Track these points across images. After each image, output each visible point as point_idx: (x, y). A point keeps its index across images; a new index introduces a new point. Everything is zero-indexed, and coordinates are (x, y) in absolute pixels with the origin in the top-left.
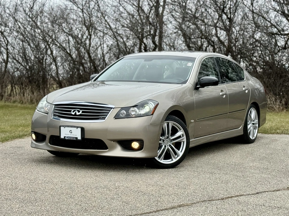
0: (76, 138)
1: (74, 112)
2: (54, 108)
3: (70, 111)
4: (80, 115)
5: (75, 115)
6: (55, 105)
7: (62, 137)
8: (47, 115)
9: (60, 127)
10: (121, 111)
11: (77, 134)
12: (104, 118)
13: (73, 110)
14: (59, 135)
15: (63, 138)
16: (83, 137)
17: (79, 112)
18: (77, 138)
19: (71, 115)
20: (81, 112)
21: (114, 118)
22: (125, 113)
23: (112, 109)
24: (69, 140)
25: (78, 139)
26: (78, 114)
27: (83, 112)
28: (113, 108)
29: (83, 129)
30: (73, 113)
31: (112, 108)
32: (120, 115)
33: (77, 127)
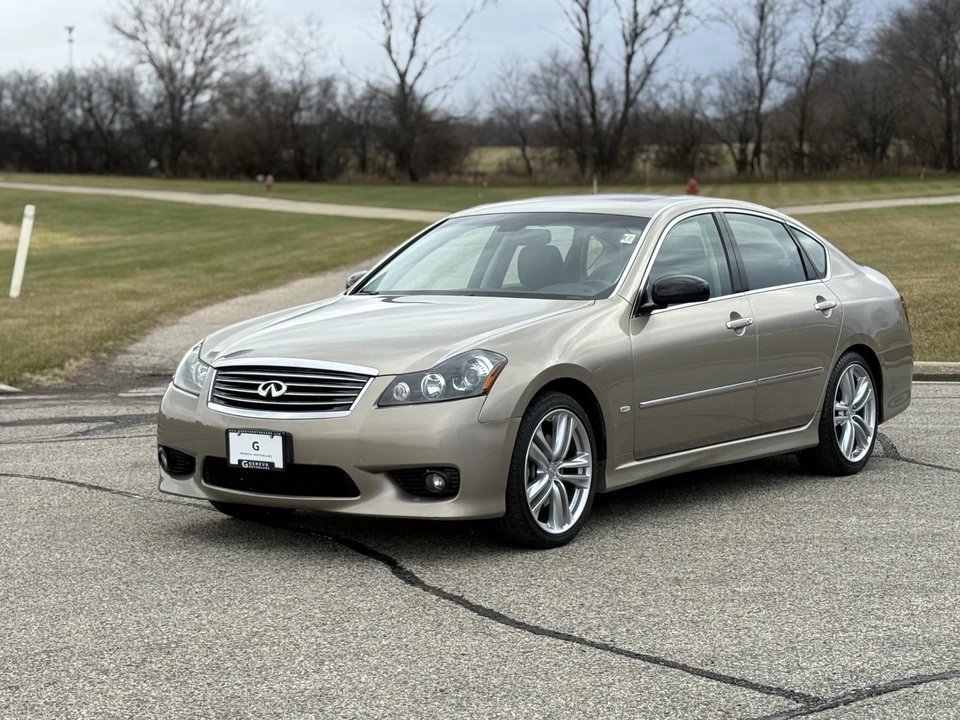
0: (269, 463)
1: (264, 388)
2: (216, 378)
3: (256, 387)
4: (282, 398)
5: (269, 397)
6: (219, 369)
7: (234, 461)
8: (196, 397)
9: (227, 432)
10: (397, 384)
11: (271, 453)
12: (347, 407)
13: (263, 383)
14: (224, 456)
15: (237, 463)
16: (288, 461)
17: (279, 388)
18: (271, 464)
19: (258, 397)
20: (284, 388)
21: (376, 406)
22: (408, 389)
23: (372, 379)
24: (251, 469)
25: (277, 466)
26: (275, 394)
27: (290, 389)
28: (374, 377)
29: (287, 440)
30: (263, 393)
31: (370, 376)
32: (395, 395)
33: (273, 434)
